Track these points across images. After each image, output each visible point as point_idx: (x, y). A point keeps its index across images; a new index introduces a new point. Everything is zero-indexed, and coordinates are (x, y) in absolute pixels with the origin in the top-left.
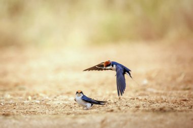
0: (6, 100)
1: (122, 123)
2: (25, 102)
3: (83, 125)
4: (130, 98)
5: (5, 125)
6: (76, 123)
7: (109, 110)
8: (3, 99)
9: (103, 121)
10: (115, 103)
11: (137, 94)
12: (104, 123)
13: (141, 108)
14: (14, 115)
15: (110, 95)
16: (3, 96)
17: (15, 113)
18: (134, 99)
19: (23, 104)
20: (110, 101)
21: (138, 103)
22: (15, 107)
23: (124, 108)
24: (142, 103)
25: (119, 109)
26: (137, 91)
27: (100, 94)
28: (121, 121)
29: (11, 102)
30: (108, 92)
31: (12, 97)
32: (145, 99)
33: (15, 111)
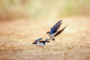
0: (20, 43)
1: (74, 54)
2: (29, 44)
3: (56, 55)
4: (78, 42)
5: (20, 55)
6: (53, 54)
7: (68, 48)
8: (19, 43)
9: (65, 53)
10: (71, 44)
11: (81, 40)
12: (66, 54)
13: (83, 47)
14: (24, 50)
15: (68, 41)
16: (18, 41)
17: (24, 49)
18: (80, 43)
19: (28, 45)
20: (68, 43)
21: (82, 45)
22: (24, 46)
23: (75, 47)
24: (83, 44)
25: (73, 47)
26: (81, 39)
27: (64, 40)
28: (74, 53)
29: (22, 44)
30: (68, 39)
31: (22, 42)
32: (85, 43)
33: (24, 48)
